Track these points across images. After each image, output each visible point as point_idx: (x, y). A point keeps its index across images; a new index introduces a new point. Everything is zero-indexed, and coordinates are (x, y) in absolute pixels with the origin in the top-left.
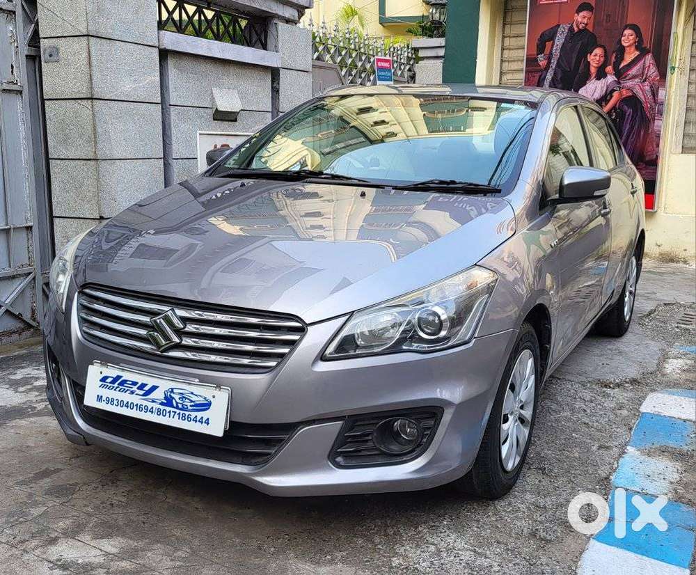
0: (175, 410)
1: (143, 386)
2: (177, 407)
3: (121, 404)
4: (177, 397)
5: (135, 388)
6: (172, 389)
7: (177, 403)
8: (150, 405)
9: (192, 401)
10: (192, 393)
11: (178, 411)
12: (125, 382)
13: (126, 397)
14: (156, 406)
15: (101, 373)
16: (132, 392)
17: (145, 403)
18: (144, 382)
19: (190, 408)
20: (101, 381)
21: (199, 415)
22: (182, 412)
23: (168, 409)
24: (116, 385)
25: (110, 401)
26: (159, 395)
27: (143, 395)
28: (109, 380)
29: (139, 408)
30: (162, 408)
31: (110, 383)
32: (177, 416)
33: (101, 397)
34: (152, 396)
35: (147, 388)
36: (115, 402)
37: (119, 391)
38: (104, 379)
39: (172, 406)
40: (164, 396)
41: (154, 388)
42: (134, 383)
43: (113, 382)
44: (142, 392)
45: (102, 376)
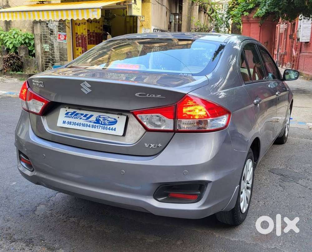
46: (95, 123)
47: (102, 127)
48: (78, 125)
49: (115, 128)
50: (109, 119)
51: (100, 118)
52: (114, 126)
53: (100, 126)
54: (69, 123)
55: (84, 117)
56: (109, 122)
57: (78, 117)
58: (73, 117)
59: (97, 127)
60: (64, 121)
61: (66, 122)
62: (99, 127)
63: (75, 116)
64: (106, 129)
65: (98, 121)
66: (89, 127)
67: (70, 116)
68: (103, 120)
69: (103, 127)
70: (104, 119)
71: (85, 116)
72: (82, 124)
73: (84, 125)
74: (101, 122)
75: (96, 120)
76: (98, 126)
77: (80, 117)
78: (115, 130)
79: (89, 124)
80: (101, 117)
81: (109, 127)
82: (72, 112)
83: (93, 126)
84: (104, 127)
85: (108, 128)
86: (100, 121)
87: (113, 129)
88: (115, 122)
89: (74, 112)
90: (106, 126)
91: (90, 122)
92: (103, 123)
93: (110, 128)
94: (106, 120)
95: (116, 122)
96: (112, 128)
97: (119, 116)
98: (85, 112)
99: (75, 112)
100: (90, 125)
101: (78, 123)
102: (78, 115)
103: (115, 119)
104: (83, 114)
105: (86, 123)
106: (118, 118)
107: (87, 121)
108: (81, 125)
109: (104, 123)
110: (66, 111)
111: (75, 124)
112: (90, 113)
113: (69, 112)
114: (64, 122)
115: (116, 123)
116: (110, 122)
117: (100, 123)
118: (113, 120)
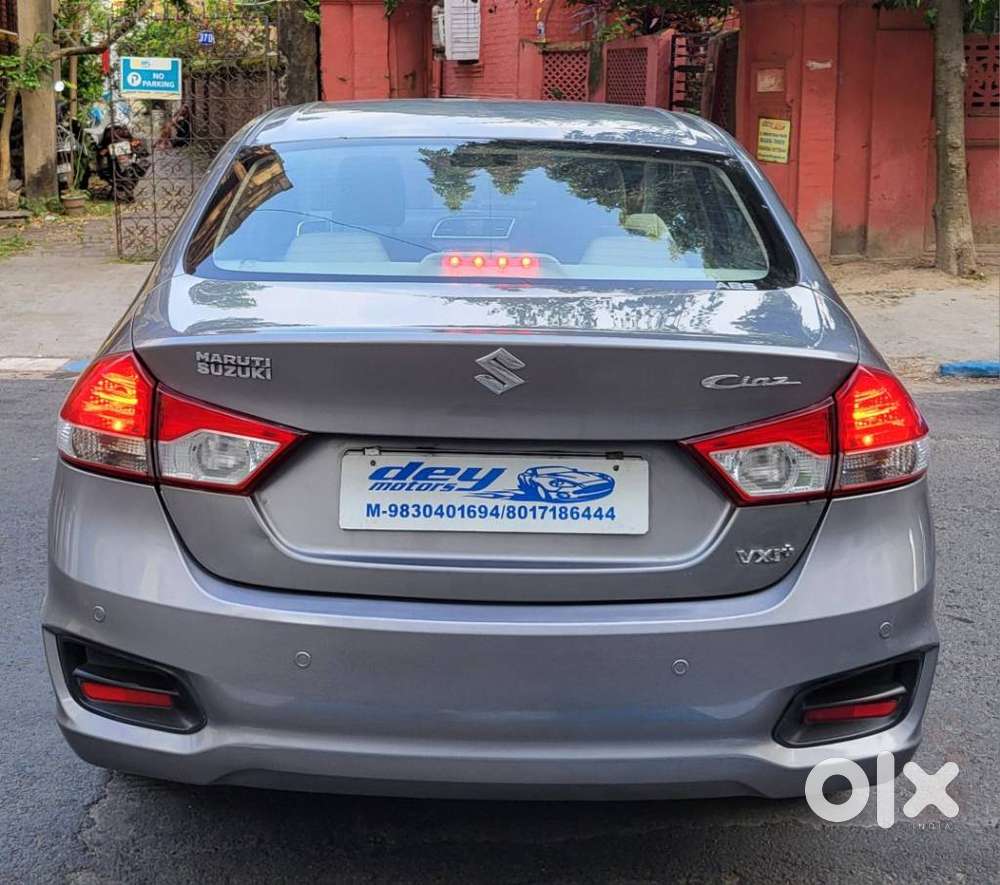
46: (516, 497)
47: (554, 509)
48: (442, 515)
49: (612, 509)
50: (579, 479)
51: (537, 476)
52: (604, 503)
53: (545, 508)
54: (396, 511)
55: (460, 479)
56: (578, 488)
57: (434, 483)
58: (412, 485)
59: (530, 514)
60: (369, 506)
61: (384, 507)
62: (539, 512)
63: (420, 482)
64: (575, 515)
65: (529, 490)
66: (497, 515)
67: (395, 482)
68: (551, 483)
69: (558, 512)
70: (557, 479)
71: (469, 475)
72: (462, 508)
73: (470, 512)
74: (547, 492)
75: (522, 486)
76: (534, 509)
77: (446, 483)
78: (613, 517)
79: (490, 504)
80: (539, 472)
81: (582, 506)
82: (404, 466)
83: (511, 513)
84: (564, 511)
85: (581, 512)
86: (540, 489)
87: (604, 513)
88: (606, 487)
89: (411, 464)
90: (569, 506)
91: (496, 496)
92: (554, 496)
93: (588, 509)
94: (566, 484)
95: (611, 484)
96: (600, 509)
97: (617, 462)
98: (464, 462)
99: (413, 466)
100: (496, 508)
101: (441, 507)
102: (430, 477)
103: (602, 476)
104: (458, 470)
105: (478, 502)
106: (616, 468)
107: (477, 495)
108: (459, 513)
109: (559, 494)
110: (373, 463)
111: (425, 511)
112: (485, 464)
113: (388, 469)
114: (373, 510)
115: (611, 491)
116: (586, 490)
117: (543, 495)
118: (594, 480)
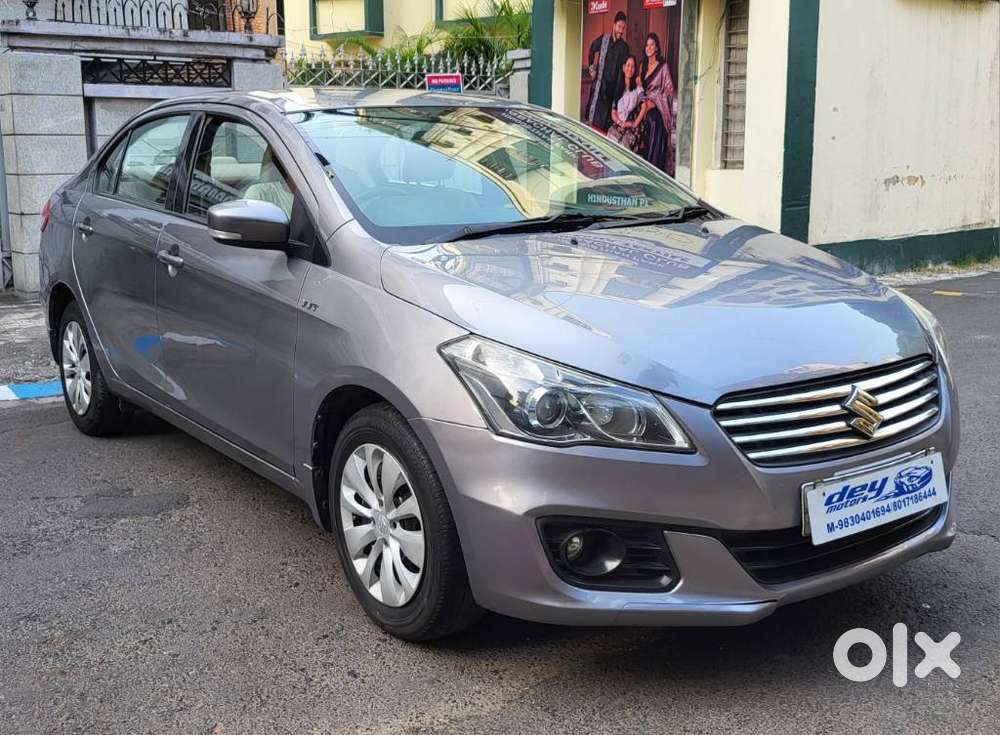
0: (906, 496)
1: (874, 483)
2: (909, 492)
3: (857, 519)
4: (905, 480)
5: (866, 492)
6: (900, 473)
7: (907, 487)
8: (885, 503)
9: (918, 477)
10: (916, 469)
11: (909, 495)
12: (854, 490)
13: (860, 508)
14: (890, 501)
15: (824, 494)
16: (865, 499)
17: (879, 504)
18: (873, 480)
19: (918, 485)
20: (826, 504)
21: (926, 489)
22: (913, 494)
23: (901, 498)
24: (845, 500)
25: (843, 524)
26: (890, 487)
27: (877, 495)
28: (835, 498)
29: (876, 513)
30: (897, 499)
31: (838, 501)
32: (910, 502)
33: (832, 524)
34: (885, 492)
35: (877, 486)
36: (850, 521)
37: (851, 505)
38: (829, 501)
39: (905, 493)
40: (894, 485)
41: (885, 481)
42: (864, 487)
43: (840, 499)
44: (874, 494)
45: (826, 498)
